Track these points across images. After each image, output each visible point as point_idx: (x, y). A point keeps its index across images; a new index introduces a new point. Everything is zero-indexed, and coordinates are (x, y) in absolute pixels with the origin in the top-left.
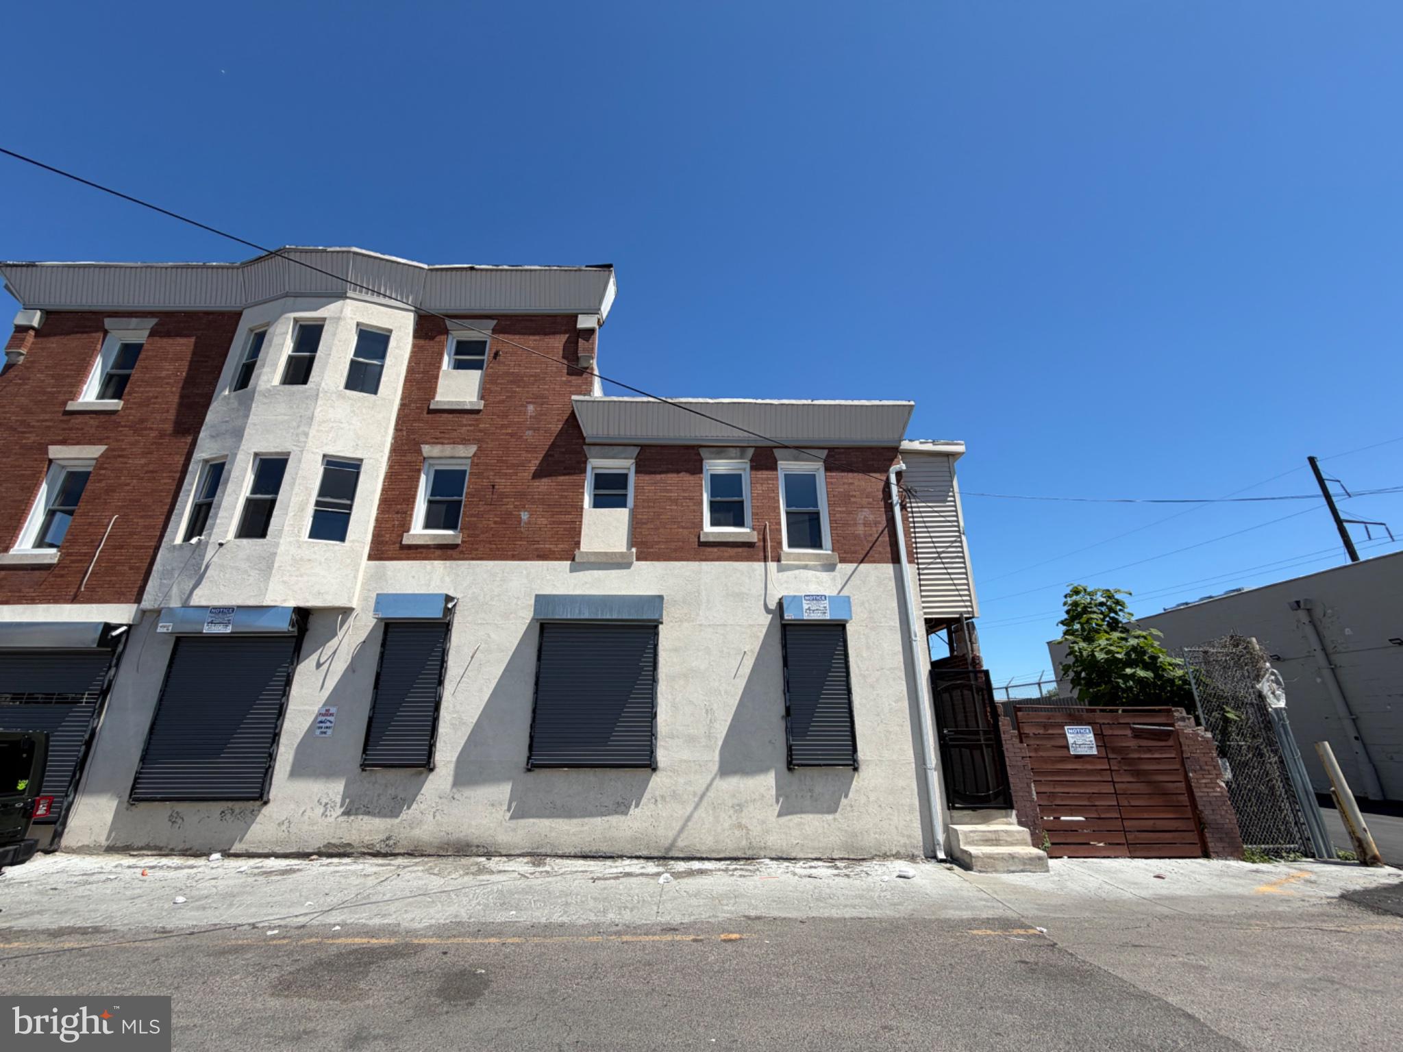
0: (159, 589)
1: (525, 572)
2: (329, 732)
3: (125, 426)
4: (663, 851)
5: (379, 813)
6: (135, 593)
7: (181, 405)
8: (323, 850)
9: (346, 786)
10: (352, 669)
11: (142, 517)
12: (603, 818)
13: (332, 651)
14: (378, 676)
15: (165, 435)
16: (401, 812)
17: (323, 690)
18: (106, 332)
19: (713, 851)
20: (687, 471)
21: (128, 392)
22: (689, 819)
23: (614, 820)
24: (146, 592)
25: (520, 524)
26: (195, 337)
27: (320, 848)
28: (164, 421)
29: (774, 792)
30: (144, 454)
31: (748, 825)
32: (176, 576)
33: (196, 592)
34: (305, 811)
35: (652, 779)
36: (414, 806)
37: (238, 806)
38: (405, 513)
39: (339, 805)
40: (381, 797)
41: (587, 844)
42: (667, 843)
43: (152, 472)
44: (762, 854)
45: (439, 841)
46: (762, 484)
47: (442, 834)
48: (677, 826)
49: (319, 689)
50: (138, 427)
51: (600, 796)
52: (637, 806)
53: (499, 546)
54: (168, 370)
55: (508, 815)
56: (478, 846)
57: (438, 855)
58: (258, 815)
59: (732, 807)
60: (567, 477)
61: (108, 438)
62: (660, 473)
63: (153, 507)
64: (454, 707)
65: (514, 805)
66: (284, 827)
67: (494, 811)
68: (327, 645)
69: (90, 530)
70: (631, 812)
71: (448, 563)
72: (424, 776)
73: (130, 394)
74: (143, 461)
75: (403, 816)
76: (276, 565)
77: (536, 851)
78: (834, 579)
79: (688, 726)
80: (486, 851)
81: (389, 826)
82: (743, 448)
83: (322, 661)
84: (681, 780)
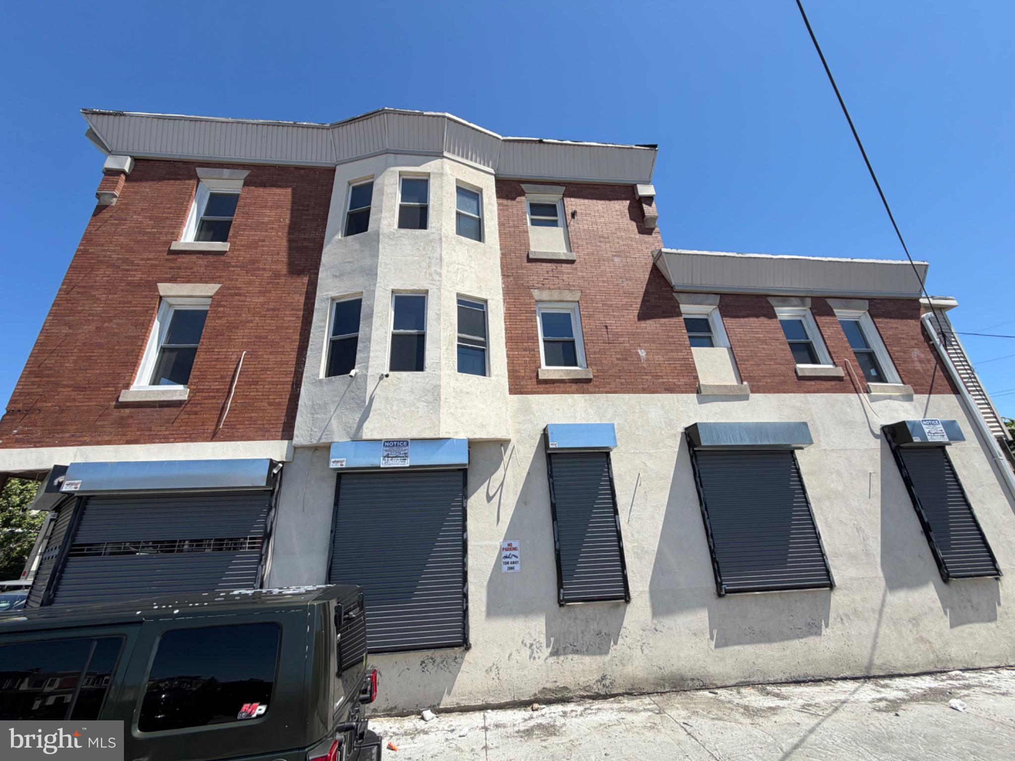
0: (313, 424)
1: (659, 404)
2: (517, 567)
3: (236, 266)
4: (864, 670)
5: (587, 651)
6: (281, 430)
7: (290, 248)
8: (540, 696)
9: (547, 624)
10: (524, 500)
11: (271, 354)
12: (801, 640)
13: (497, 485)
14: (553, 507)
15: (280, 275)
16: (609, 648)
17: (500, 523)
18: (199, 181)
19: (908, 667)
20: (765, 316)
21: (233, 235)
22: (876, 636)
23: (811, 641)
24: (296, 428)
25: (641, 361)
26: (290, 189)
27: (535, 695)
28: (277, 262)
29: (939, 604)
30: (263, 293)
31: (929, 639)
32: (333, 410)
33: (365, 425)
34: (510, 655)
35: (832, 598)
36: (620, 641)
37: (438, 654)
38: (533, 350)
39: (544, 645)
40: (585, 633)
41: (794, 668)
42: (865, 662)
43: (274, 310)
44: (951, 666)
45: (653, 676)
46: (829, 327)
47: (655, 668)
48: (868, 643)
49: (496, 523)
50: (250, 266)
51: (792, 618)
52: (827, 626)
53: (628, 381)
54: (270, 216)
55: (713, 643)
56: (692, 680)
57: (657, 693)
58: (462, 662)
59: (909, 621)
60: (668, 320)
61: (220, 277)
62: (743, 317)
63: (282, 344)
64: (633, 536)
65: (715, 632)
66: (493, 674)
67: (698, 640)
68: (492, 478)
69: (218, 366)
70: (823, 632)
71: (587, 396)
72: (622, 608)
73: (235, 236)
74: (261, 299)
75: (612, 652)
76: (442, 398)
77: (748, 679)
78: (915, 408)
79: (846, 544)
80: (701, 684)
81: (601, 665)
82: (802, 298)
83: (491, 494)
84: (858, 598)
